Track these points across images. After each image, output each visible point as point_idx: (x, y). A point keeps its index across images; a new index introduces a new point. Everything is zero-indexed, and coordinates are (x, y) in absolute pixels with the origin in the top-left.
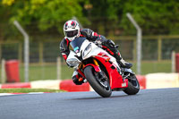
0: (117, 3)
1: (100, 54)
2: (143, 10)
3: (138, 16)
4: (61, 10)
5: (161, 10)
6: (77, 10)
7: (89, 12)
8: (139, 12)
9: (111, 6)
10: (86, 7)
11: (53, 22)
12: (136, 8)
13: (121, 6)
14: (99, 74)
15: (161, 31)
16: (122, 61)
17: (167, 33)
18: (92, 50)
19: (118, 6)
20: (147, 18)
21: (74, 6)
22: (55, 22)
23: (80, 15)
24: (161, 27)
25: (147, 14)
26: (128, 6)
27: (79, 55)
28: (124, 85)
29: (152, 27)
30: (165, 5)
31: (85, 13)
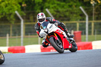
0: (40, 3)
1: (57, 30)
2: (55, 7)
3: (52, 10)
4: (9, 7)
5: (65, 7)
6: (18, 7)
7: (25, 8)
8: (53, 8)
9: (37, 5)
10: (23, 5)
11: (4, 14)
12: (51, 6)
13: (43, 5)
14: (57, 41)
15: (65, 18)
16: (68, 34)
17: (69, 20)
18: (53, 28)
19: (41, 5)
20: (58, 12)
21: (16, 5)
22: (6, 14)
23: (20, 10)
24: (65, 16)
25: (57, 9)
26: (47, 4)
27: (46, 31)
28: (70, 47)
29: (60, 17)
30: (68, 4)
31: (22, 9)
